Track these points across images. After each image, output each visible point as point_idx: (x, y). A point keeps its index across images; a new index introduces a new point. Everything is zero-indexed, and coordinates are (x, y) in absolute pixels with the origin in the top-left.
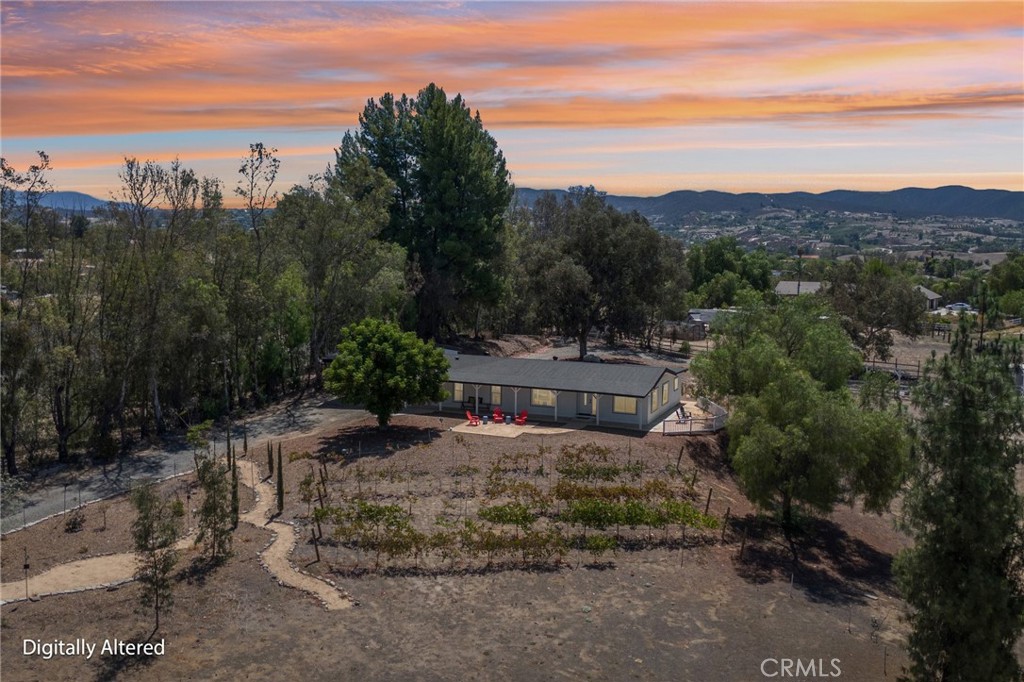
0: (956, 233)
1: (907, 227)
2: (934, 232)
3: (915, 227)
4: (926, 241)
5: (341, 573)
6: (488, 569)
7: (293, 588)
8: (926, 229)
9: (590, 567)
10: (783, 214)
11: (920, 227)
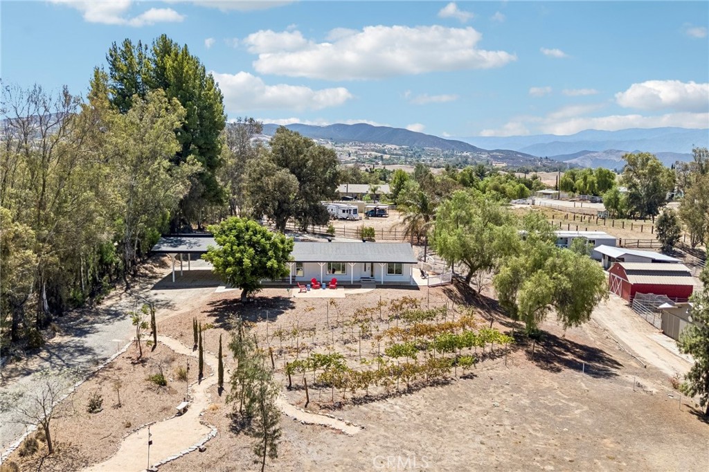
0: (368, 153)
1: (340, 149)
2: (356, 152)
3: (345, 149)
4: (353, 157)
5: (326, 407)
6: (410, 390)
7: (313, 424)
8: (352, 150)
9: (465, 377)
10: (264, 138)
11: (348, 149)
